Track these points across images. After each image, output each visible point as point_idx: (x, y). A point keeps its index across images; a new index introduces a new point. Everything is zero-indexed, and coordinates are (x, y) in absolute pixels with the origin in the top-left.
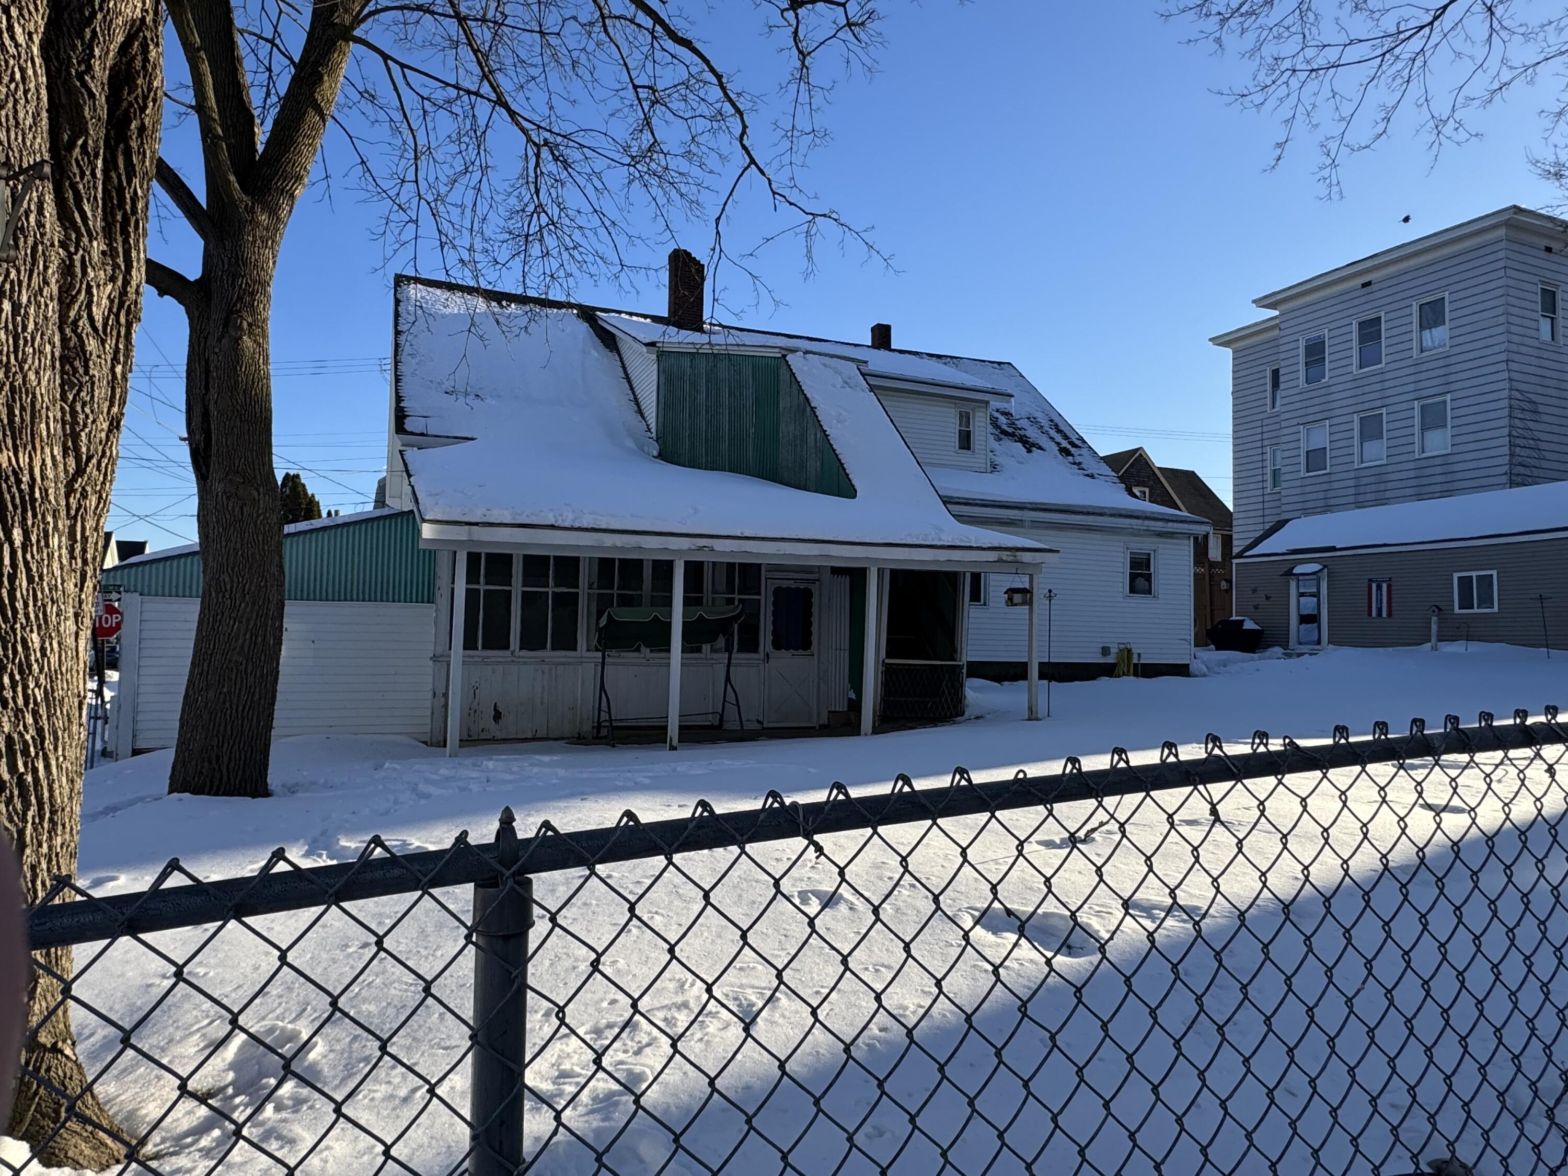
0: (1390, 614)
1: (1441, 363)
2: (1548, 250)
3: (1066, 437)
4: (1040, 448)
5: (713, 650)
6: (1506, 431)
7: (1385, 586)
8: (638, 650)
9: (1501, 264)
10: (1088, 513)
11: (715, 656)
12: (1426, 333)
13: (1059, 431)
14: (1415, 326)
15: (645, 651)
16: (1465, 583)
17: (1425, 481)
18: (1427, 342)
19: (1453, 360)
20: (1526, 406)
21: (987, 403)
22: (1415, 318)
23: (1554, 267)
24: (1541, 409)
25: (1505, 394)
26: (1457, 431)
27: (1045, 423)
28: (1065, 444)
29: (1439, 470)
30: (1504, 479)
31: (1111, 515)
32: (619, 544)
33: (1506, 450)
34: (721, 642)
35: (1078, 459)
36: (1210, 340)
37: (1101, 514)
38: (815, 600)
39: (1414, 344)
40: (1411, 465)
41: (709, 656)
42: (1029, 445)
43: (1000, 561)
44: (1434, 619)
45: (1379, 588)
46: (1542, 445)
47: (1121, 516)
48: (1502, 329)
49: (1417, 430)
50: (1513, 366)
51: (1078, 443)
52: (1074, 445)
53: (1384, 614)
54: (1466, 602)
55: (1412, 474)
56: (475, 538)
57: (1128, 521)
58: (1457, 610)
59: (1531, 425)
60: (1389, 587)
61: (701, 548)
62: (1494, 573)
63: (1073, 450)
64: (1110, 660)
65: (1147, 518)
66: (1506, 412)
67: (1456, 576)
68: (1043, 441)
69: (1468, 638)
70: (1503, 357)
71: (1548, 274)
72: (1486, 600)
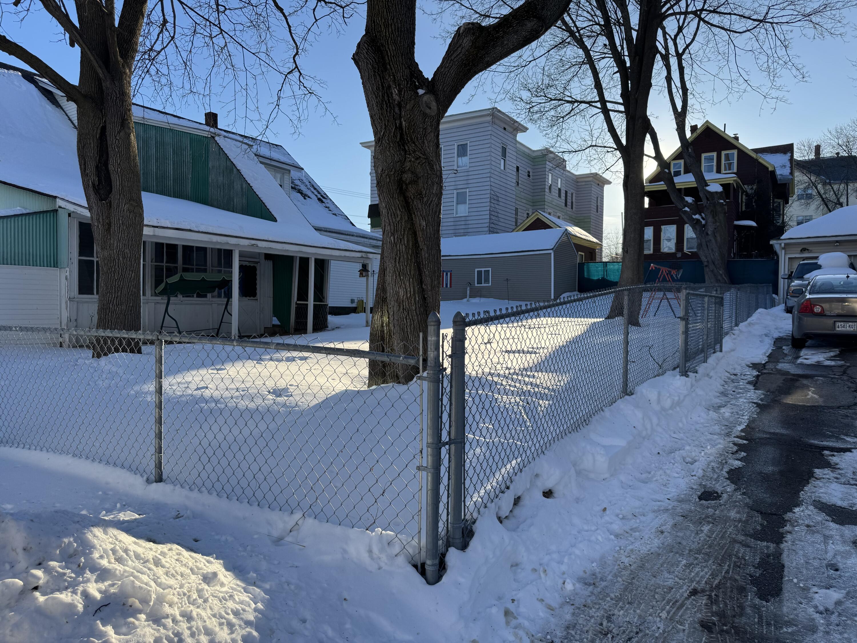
0: (451, 286)
1: (466, 174)
2: (505, 129)
3: (319, 193)
4: (309, 197)
5: (213, 297)
6: (488, 208)
7: (449, 274)
8: (176, 296)
9: (489, 133)
10: (348, 235)
11: (214, 299)
12: (460, 159)
13: (315, 189)
14: (456, 155)
15: (180, 297)
16: (479, 273)
17: (458, 227)
18: (460, 164)
19: (470, 173)
20: (495, 198)
21: (290, 171)
22: (456, 151)
23: (506, 137)
24: (500, 199)
25: (489, 192)
26: (471, 206)
27: (308, 184)
28: (319, 196)
29: (463, 223)
30: (487, 229)
31: (357, 236)
32: (219, 241)
33: (488, 217)
34: (216, 293)
35: (328, 205)
36: (361, 143)
37: (353, 236)
38: (258, 272)
39: (455, 163)
40: (452, 220)
41: (211, 299)
42: (305, 196)
43: (362, 257)
44: (468, 288)
45: (447, 274)
46: (500, 215)
47: (360, 237)
48: (488, 162)
49: (455, 204)
50: (492, 180)
51: (325, 196)
52: (324, 198)
53: (449, 286)
54: (479, 282)
55: (452, 224)
56: (156, 234)
57: (363, 239)
58: (476, 285)
59: (497, 206)
60: (451, 274)
61: (253, 245)
62: (490, 269)
63: (324, 200)
64: (354, 305)
65: (370, 239)
66: (488, 200)
67: (476, 270)
68: (309, 193)
69: (481, 296)
70: (488, 175)
71: (504, 140)
72: (487, 281)
